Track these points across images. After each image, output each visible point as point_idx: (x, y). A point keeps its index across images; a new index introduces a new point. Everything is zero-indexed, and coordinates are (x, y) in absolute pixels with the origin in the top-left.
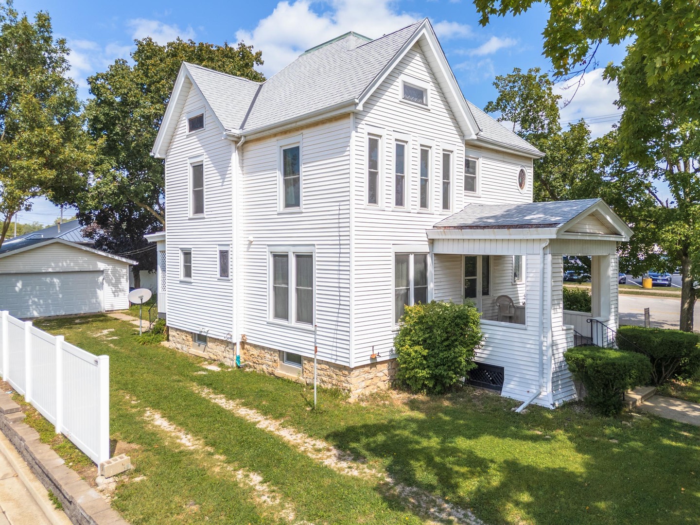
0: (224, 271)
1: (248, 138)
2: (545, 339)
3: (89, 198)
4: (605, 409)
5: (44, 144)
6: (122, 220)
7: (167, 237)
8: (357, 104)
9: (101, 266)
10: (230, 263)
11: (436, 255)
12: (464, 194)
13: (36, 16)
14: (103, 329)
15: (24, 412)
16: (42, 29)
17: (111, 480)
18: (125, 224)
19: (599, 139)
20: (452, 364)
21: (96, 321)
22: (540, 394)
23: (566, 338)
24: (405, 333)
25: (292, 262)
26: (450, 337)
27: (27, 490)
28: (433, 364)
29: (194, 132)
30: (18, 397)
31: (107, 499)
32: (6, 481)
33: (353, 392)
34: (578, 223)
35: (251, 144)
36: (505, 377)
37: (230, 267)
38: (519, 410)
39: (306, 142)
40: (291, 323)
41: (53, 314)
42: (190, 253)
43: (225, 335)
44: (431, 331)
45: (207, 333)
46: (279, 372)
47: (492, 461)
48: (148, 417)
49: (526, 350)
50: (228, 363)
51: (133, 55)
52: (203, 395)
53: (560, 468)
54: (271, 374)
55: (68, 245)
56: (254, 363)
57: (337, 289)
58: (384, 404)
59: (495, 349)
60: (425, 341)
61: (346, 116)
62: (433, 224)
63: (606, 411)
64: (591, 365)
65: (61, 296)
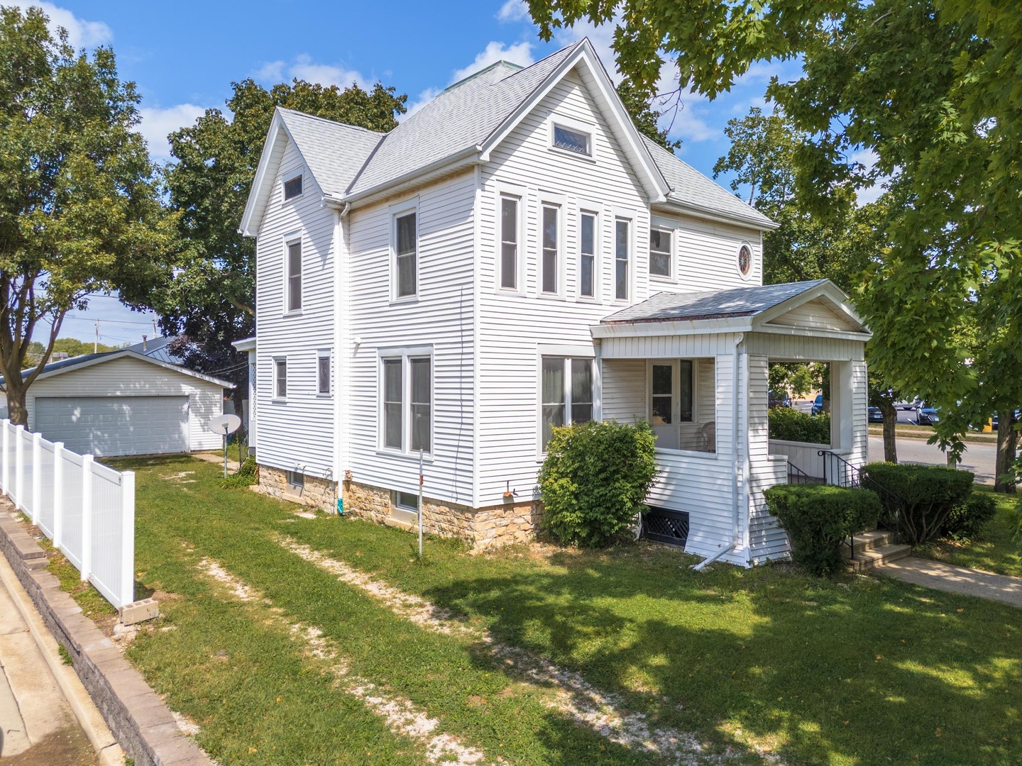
0: (325, 385)
1: (355, 205)
2: (740, 472)
3: (168, 296)
4: (815, 566)
5: (100, 219)
6: (218, 329)
7: (258, 343)
8: (480, 153)
9: (187, 389)
10: (331, 374)
11: (604, 360)
12: (649, 278)
13: (96, 53)
14: (181, 471)
15: (48, 558)
16: (104, 70)
17: (132, 628)
18: (222, 334)
19: (870, 205)
20: (612, 505)
21: (175, 462)
22: (733, 547)
23: (775, 472)
24: (551, 463)
25: (407, 368)
26: (607, 467)
27: (37, 645)
28: (586, 504)
29: (291, 199)
30: (46, 542)
31: (121, 648)
32: (14, 635)
33: (478, 542)
34: (789, 312)
35: (359, 212)
36: (691, 526)
37: (331, 379)
38: (698, 567)
39: (425, 205)
40: (405, 452)
41: (121, 453)
42: (285, 363)
43: (324, 472)
44: (583, 460)
45: (303, 470)
46: (391, 520)
47: (631, 621)
48: (202, 566)
49: (716, 487)
50: (329, 509)
51: (229, 102)
52: (283, 544)
53: (719, 629)
54: (380, 523)
55: (142, 361)
56: (361, 509)
57: (459, 403)
58: (516, 557)
59: (678, 488)
60: (575, 473)
61: (469, 169)
62: (600, 318)
63: (817, 568)
64: (795, 504)
65: (132, 429)
